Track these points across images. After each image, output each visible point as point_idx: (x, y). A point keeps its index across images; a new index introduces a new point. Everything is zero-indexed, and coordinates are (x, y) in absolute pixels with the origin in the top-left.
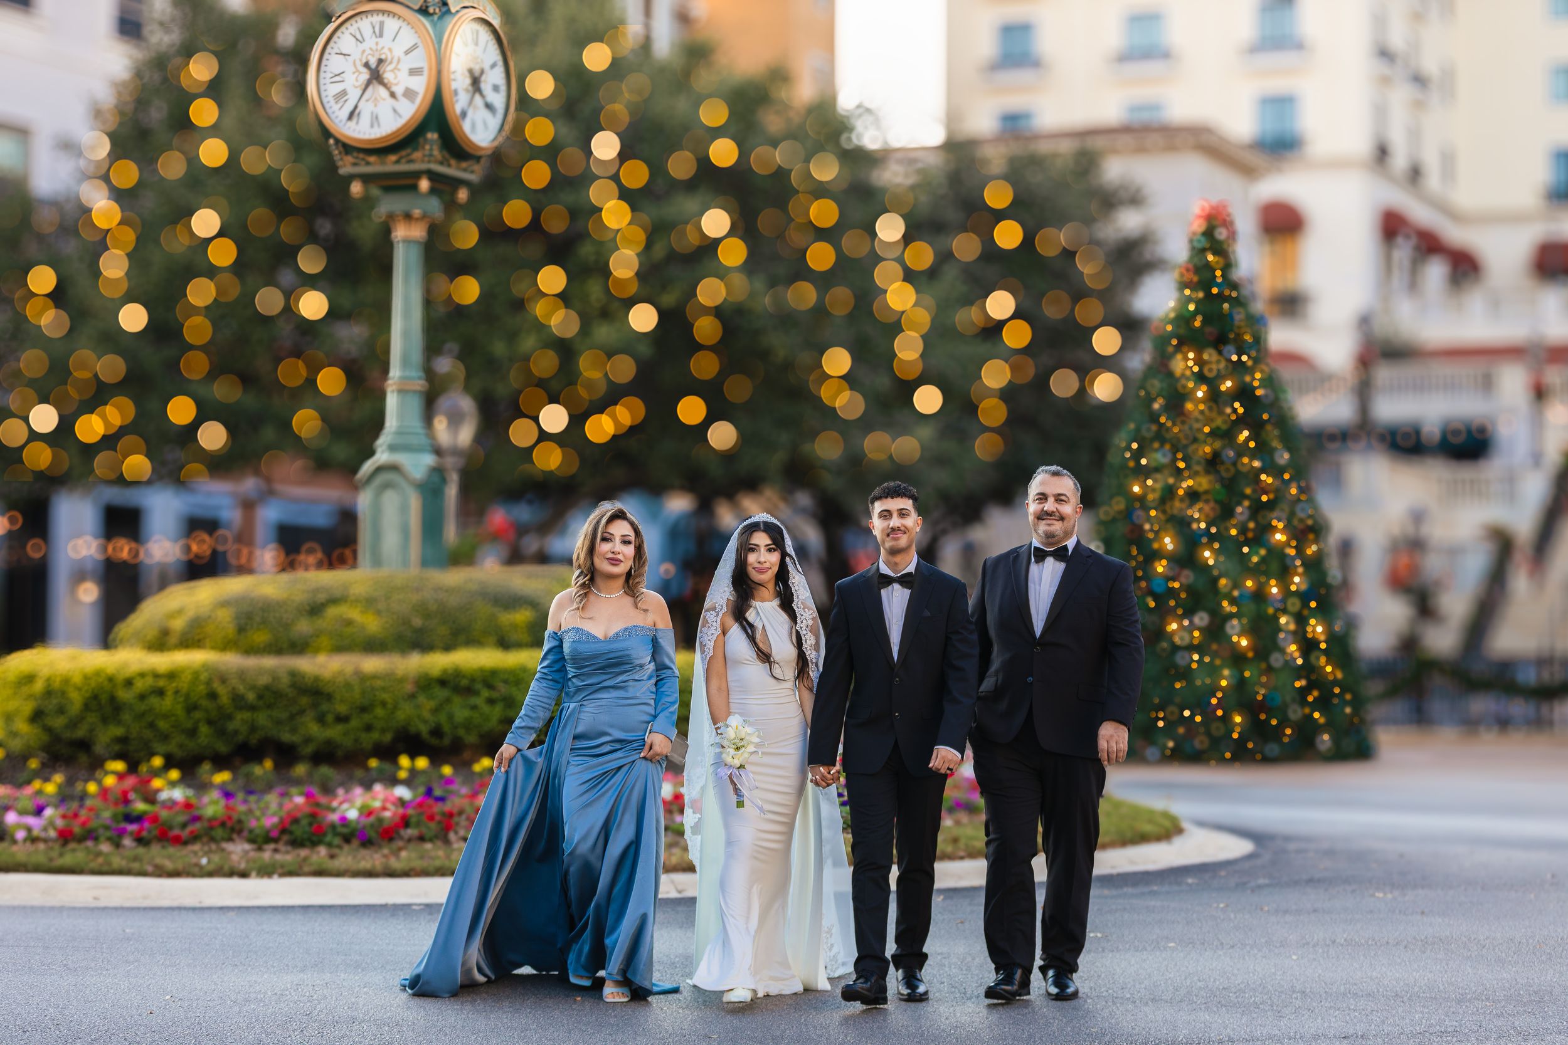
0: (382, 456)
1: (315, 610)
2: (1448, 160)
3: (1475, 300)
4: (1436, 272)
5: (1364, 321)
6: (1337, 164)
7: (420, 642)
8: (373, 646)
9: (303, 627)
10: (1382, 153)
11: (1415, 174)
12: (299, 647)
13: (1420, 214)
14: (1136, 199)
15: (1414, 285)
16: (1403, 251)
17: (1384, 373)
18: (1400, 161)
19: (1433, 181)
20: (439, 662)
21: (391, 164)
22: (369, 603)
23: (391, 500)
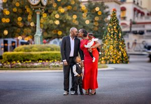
0: (36, 34)
1: (31, 48)
2: (141, 2)
3: (144, 18)
4: (140, 14)
5: (131, 20)
6: (129, 3)
7: (41, 51)
8: (37, 51)
9: (30, 50)
10: (134, 2)
11: (138, 4)
12: (30, 51)
13: (138, 8)
14: (108, 8)
15: (137, 16)
16: (136, 12)
17: (133, 25)
18: (136, 3)
19: (140, 5)
20: (42, 52)
22: (36, 47)
23: (37, 38)
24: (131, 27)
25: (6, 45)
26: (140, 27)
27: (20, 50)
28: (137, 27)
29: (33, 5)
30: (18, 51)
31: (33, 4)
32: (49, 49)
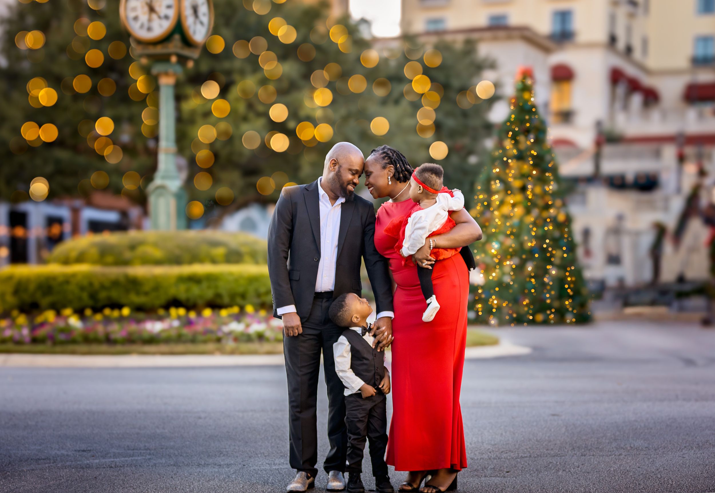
0: (158, 181)
1: (133, 247)
2: (645, 43)
3: (655, 115)
4: (637, 100)
5: (599, 124)
6: (591, 46)
7: (177, 261)
8: (158, 262)
9: (128, 255)
10: (613, 40)
11: (629, 50)
12: (126, 263)
13: (630, 71)
14: (493, 66)
15: (626, 107)
16: (621, 90)
17: (607, 149)
18: (621, 44)
19: (637, 54)
20: (187, 270)
21: (159, 50)
22: (156, 245)
23: (162, 202)
24: (597, 157)
25: (19, 232)
26: (639, 156)
27: (80, 259)
28: (625, 156)
29: (140, 42)
30: (66, 261)
31: (143, 34)
32: (220, 251)
